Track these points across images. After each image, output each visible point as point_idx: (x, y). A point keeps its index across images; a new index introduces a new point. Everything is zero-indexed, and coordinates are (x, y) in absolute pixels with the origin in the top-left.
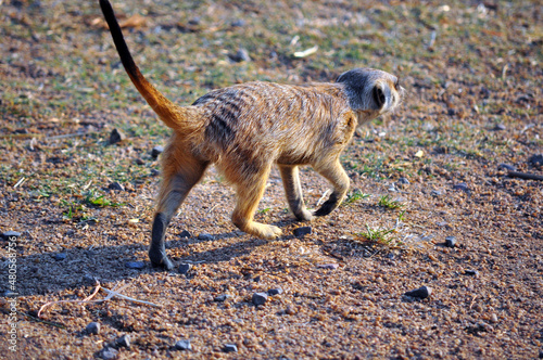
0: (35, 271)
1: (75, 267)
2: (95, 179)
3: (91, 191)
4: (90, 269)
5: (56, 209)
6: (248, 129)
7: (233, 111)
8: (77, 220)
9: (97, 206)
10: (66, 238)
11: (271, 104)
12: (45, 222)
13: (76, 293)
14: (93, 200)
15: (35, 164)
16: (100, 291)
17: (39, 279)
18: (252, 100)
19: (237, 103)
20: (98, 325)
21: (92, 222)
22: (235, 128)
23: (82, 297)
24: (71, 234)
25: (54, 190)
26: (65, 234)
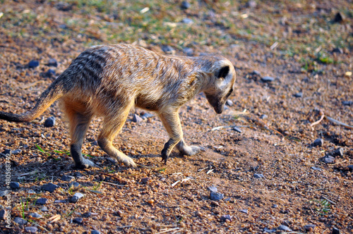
0: (282, 103)
1: (308, 102)
2: (324, 45)
3: (321, 53)
4: (318, 104)
5: (297, 64)
6: (111, 76)
7: (100, 62)
8: (311, 71)
9: (324, 63)
10: (303, 83)
11: (132, 60)
12: (290, 72)
13: (308, 119)
14: (322, 59)
15: (285, 34)
16: (324, 118)
17: (285, 109)
18: (118, 55)
19: (104, 56)
20: (322, 141)
21: (320, 73)
22: (100, 76)
23: (312, 122)
24: (306, 81)
25: (297, 51)
26: (302, 80)
